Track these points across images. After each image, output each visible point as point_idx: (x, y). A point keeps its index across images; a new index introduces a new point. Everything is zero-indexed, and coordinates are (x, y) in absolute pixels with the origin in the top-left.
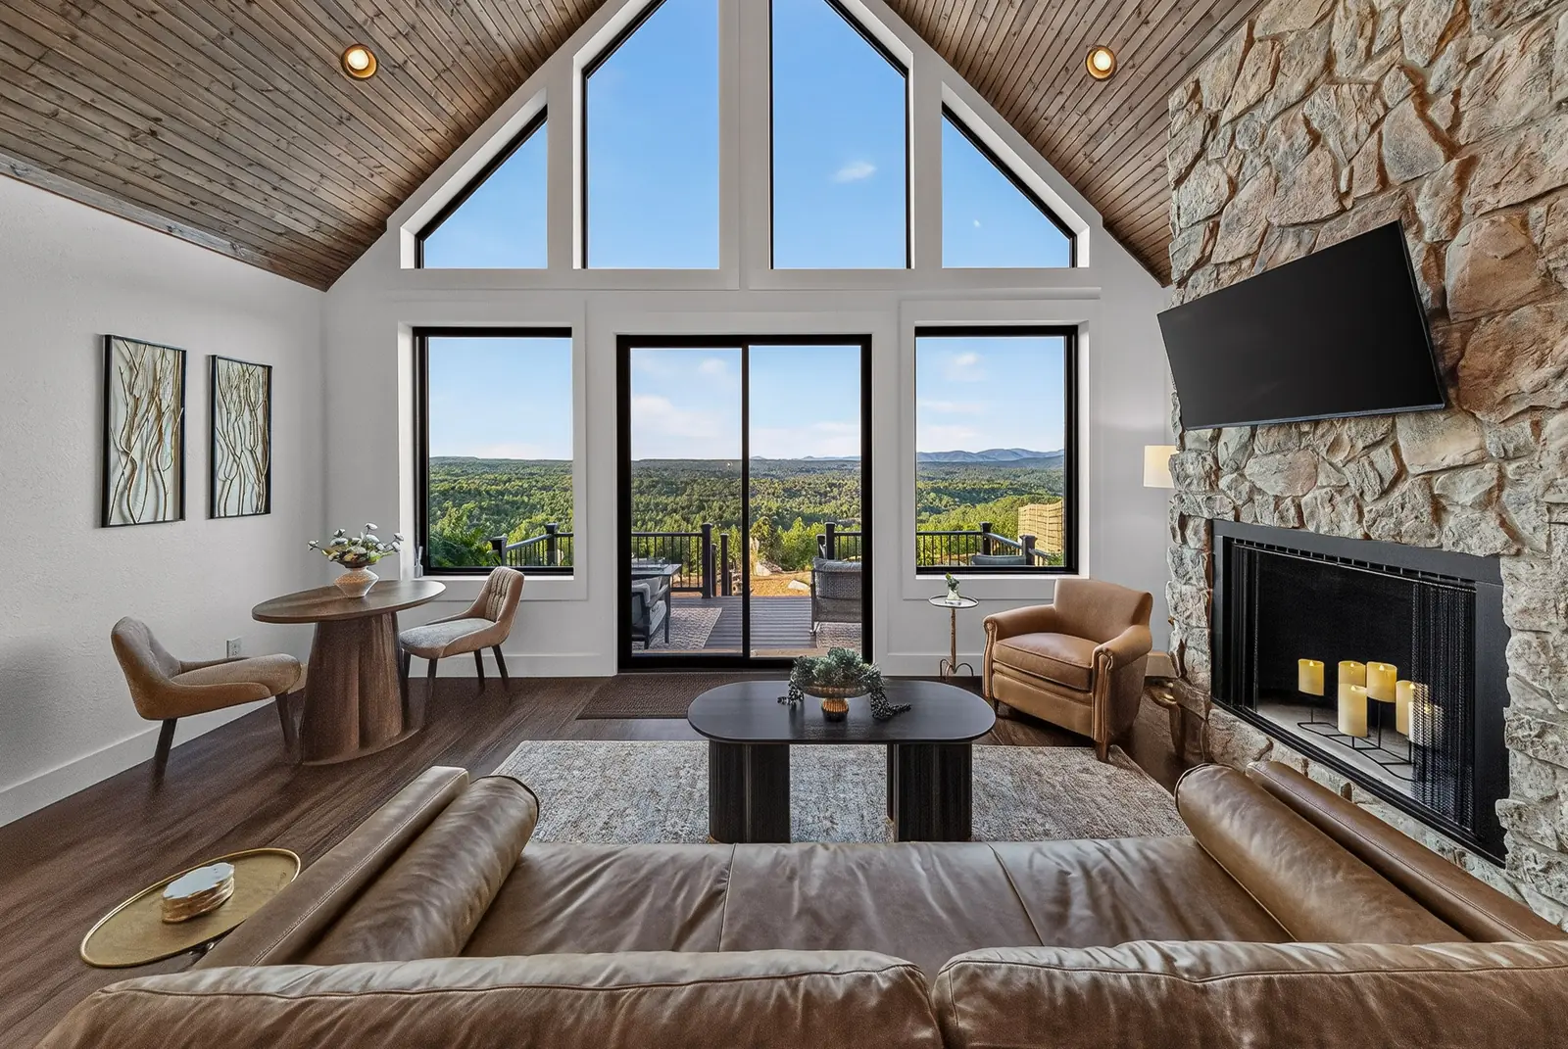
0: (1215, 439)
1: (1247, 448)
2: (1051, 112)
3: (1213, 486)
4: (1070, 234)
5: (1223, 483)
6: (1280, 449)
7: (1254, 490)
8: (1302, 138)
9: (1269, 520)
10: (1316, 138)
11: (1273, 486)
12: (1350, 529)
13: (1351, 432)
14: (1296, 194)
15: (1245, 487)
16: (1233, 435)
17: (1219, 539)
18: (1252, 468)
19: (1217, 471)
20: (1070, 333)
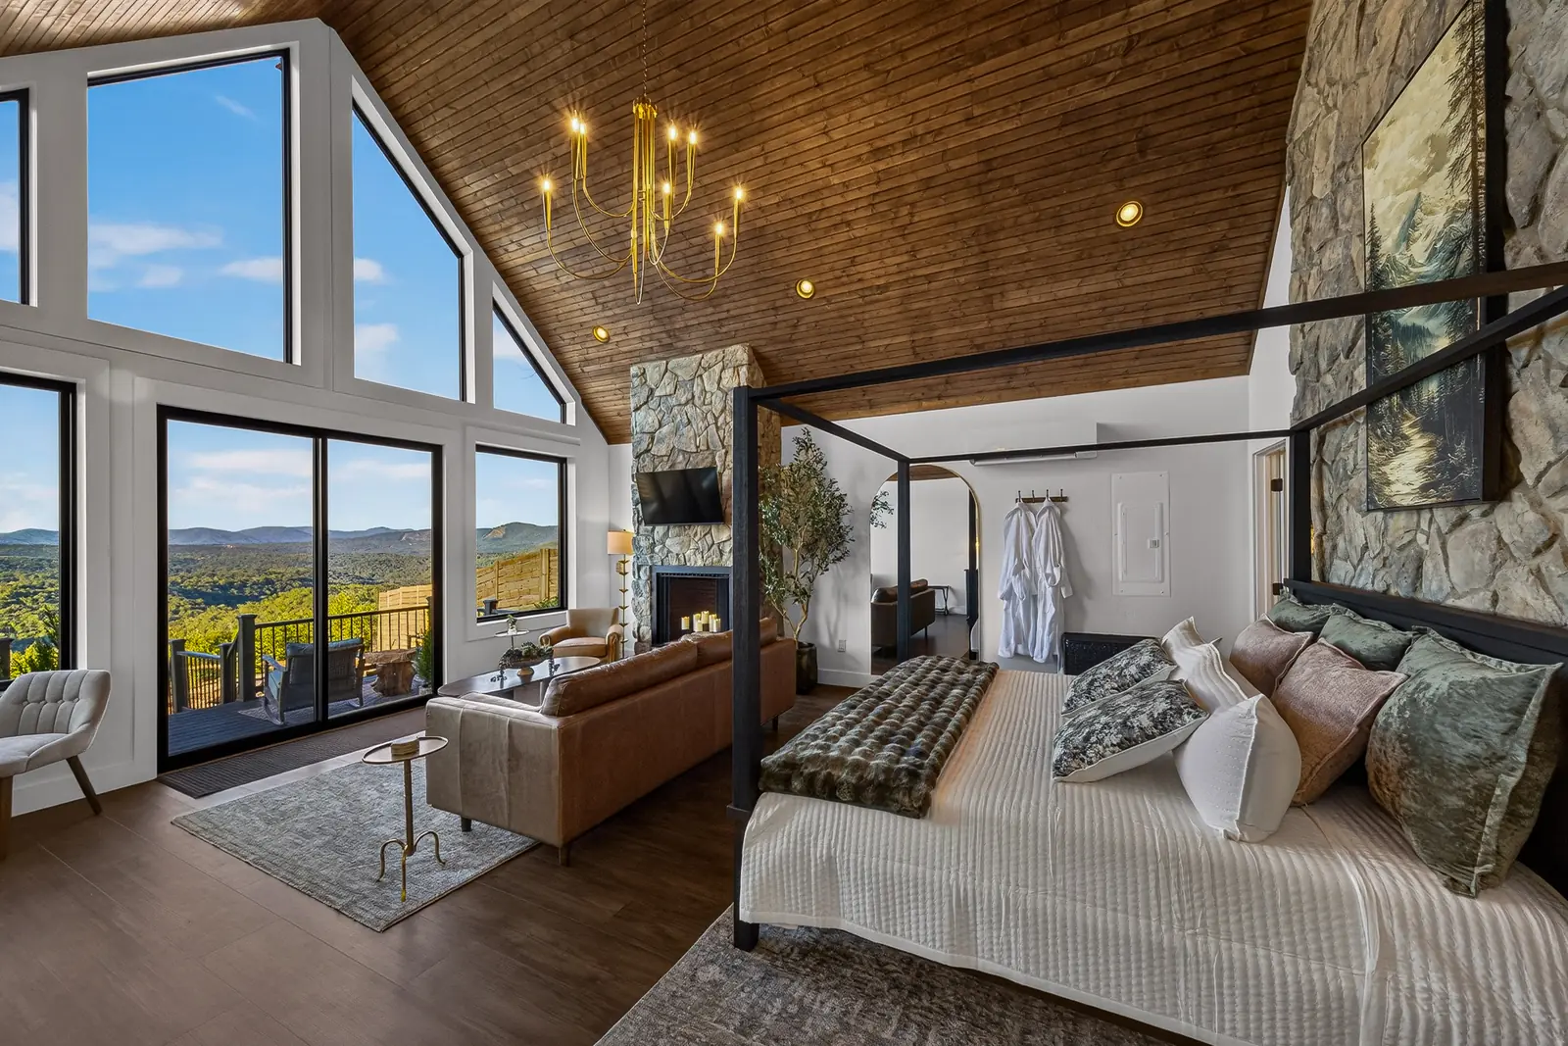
0: (653, 530)
1: (666, 535)
2: (565, 336)
3: (653, 551)
4: (562, 402)
5: (657, 549)
6: (679, 535)
7: (669, 552)
8: (685, 421)
9: (675, 563)
10: (689, 422)
11: (675, 549)
12: (700, 563)
13: (699, 529)
14: (683, 440)
15: (665, 550)
16: (660, 530)
17: (654, 574)
18: (668, 542)
19: (653, 545)
20: (562, 462)
